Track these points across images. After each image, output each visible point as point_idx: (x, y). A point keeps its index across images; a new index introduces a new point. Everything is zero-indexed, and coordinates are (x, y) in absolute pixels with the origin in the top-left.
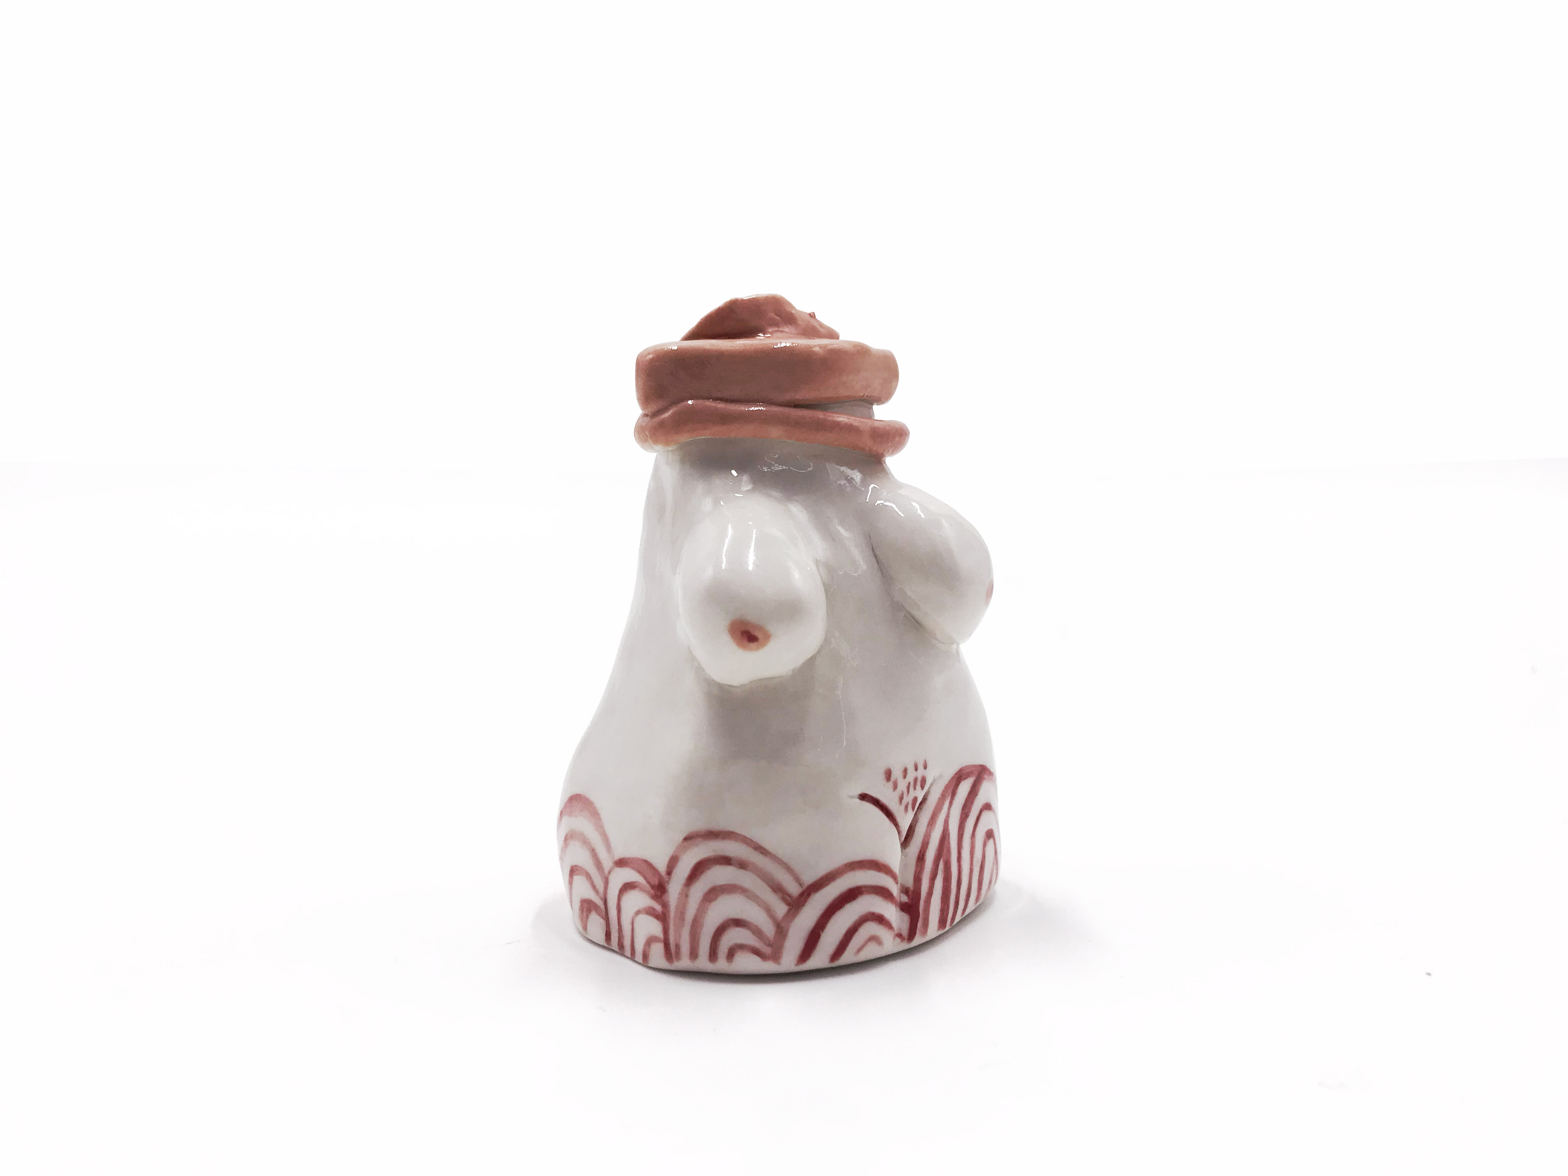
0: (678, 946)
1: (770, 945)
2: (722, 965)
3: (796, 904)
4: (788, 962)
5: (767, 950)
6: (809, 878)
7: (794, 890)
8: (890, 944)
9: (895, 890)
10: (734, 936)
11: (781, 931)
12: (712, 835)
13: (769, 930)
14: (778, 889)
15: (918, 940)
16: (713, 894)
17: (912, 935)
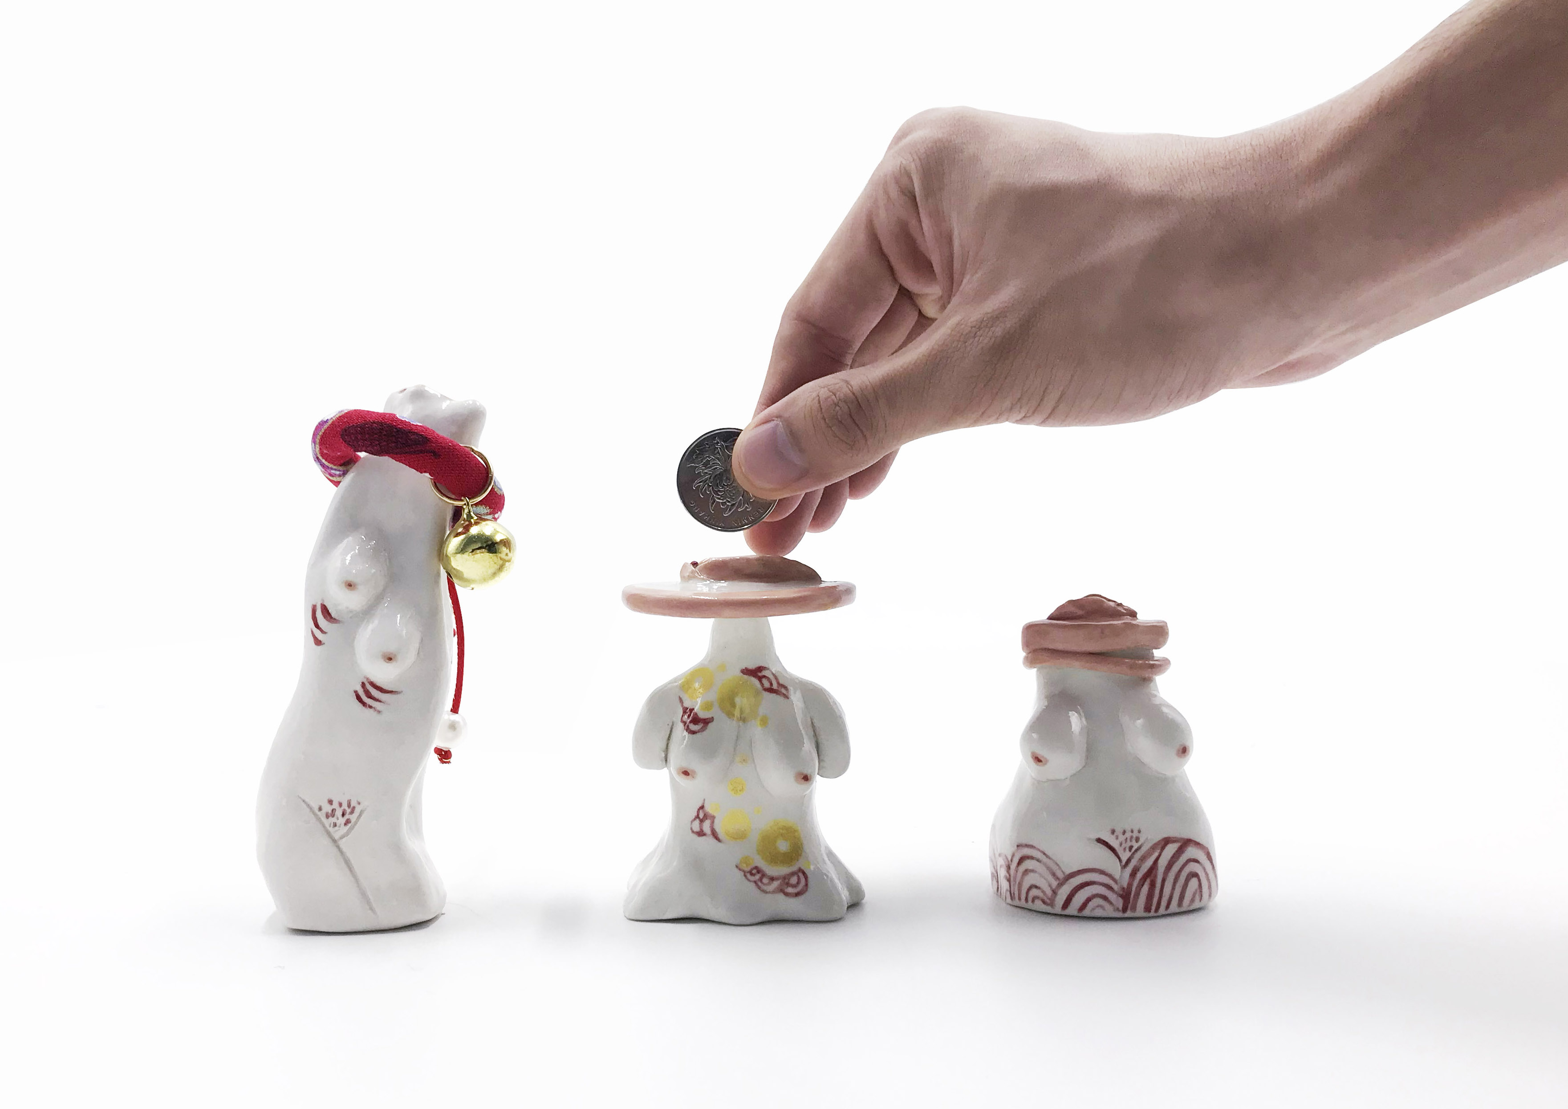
0: (1014, 894)
1: (1049, 899)
2: (1030, 905)
3: (1061, 885)
4: (1058, 909)
5: (1048, 901)
6: (1068, 871)
7: (1060, 875)
8: (1109, 912)
9: (1116, 887)
10: (1034, 892)
11: (1055, 892)
12: (1027, 846)
13: (1049, 892)
14: (1054, 874)
15: (1129, 914)
16: (1026, 872)
17: (1124, 910)
